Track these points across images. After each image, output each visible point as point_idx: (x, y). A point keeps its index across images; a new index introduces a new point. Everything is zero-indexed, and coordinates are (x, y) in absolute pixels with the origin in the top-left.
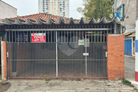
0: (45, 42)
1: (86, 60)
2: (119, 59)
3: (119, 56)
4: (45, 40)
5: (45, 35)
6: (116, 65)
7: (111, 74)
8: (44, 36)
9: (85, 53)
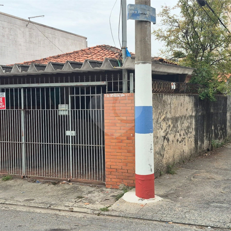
0: (5, 109)
1: (71, 144)
2: (125, 145)
3: (125, 138)
4: (4, 104)
5: (5, 96)
6: (120, 157)
7: (111, 176)
8: (3, 98)
9: (69, 130)
